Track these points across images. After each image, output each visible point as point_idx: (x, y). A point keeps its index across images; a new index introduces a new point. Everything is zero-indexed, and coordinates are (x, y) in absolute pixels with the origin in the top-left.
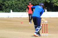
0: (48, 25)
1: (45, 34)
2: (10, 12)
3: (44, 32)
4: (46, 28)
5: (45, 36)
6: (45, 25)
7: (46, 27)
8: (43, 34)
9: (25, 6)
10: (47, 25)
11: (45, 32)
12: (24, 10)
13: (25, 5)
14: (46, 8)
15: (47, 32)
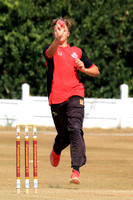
2: (20, 97)
12: (97, 87)
13: (101, 56)
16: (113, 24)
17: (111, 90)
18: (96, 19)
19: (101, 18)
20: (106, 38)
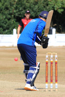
0: (58, 65)
1: (52, 84)
3: (49, 81)
4: (54, 71)
5: (52, 90)
6: (52, 63)
7: (54, 68)
8: (47, 84)
9: (6, 20)
10: (56, 63)
11: (52, 81)
12: (4, 30)
13: (6, 18)
14: (55, 25)
15: (56, 81)
16: (11, 5)
17: (10, 31)
18: (4, 3)
19: (6, 3)
20: (8, 11)
